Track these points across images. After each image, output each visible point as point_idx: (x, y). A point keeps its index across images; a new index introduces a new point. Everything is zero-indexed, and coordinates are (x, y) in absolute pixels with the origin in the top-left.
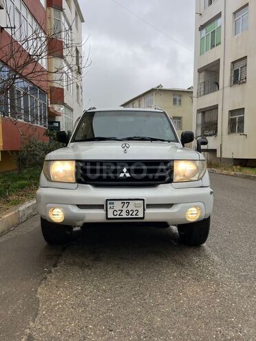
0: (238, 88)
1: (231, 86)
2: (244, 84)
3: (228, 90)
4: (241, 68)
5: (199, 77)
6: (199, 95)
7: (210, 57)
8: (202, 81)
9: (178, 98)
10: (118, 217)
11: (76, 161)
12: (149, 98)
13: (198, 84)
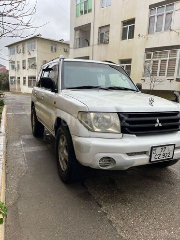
0: (103, 46)
1: (98, 44)
2: (107, 44)
3: (96, 47)
4: (105, 32)
5: (75, 34)
6: (75, 48)
7: (84, 20)
8: (77, 37)
9: (54, 47)
10: (157, 159)
11: (118, 113)
12: (32, 43)
13: (75, 39)
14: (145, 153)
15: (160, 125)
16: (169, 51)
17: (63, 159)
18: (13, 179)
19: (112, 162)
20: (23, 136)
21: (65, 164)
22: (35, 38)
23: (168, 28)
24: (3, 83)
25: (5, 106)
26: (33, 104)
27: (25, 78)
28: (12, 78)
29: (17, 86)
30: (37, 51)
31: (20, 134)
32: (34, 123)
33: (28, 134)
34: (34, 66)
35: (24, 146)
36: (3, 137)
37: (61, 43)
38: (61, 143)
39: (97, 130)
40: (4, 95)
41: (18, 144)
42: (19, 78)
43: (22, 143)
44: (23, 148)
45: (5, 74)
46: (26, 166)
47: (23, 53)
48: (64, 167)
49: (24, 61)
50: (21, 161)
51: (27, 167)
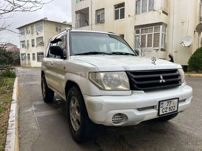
1: (96, 24)
2: (103, 24)
3: (94, 26)
4: (101, 14)
5: (76, 16)
6: (77, 28)
7: (83, 5)
8: (78, 18)
9: (59, 28)
10: (165, 113)
11: (126, 71)
12: (39, 25)
13: (76, 20)
14: (153, 107)
15: (164, 81)
16: (154, 27)
17: (75, 120)
18: (26, 143)
19: (124, 118)
20: (35, 103)
21: (77, 124)
22: (42, 20)
23: (152, 9)
24: (15, 59)
25: (17, 78)
26: (43, 73)
27: (34, 54)
28: (22, 55)
29: (27, 62)
30: (44, 31)
31: (32, 101)
32: (44, 90)
33: (39, 100)
34: (42, 44)
35: (36, 111)
36: (15, 104)
37: (64, 24)
38: (72, 105)
39: (107, 88)
40: (16, 69)
41: (30, 110)
42: (29, 54)
43: (33, 108)
44: (34, 113)
45: (16, 52)
46: (38, 130)
47: (32, 33)
48: (76, 127)
49: (33, 40)
50: (34, 126)
51: (40, 131)
